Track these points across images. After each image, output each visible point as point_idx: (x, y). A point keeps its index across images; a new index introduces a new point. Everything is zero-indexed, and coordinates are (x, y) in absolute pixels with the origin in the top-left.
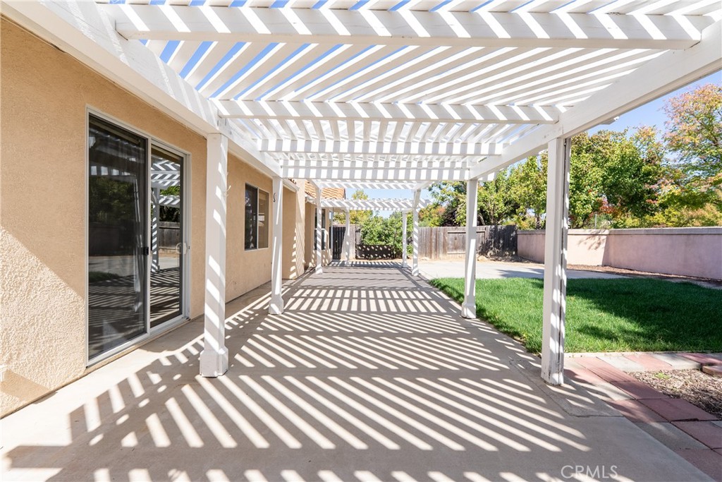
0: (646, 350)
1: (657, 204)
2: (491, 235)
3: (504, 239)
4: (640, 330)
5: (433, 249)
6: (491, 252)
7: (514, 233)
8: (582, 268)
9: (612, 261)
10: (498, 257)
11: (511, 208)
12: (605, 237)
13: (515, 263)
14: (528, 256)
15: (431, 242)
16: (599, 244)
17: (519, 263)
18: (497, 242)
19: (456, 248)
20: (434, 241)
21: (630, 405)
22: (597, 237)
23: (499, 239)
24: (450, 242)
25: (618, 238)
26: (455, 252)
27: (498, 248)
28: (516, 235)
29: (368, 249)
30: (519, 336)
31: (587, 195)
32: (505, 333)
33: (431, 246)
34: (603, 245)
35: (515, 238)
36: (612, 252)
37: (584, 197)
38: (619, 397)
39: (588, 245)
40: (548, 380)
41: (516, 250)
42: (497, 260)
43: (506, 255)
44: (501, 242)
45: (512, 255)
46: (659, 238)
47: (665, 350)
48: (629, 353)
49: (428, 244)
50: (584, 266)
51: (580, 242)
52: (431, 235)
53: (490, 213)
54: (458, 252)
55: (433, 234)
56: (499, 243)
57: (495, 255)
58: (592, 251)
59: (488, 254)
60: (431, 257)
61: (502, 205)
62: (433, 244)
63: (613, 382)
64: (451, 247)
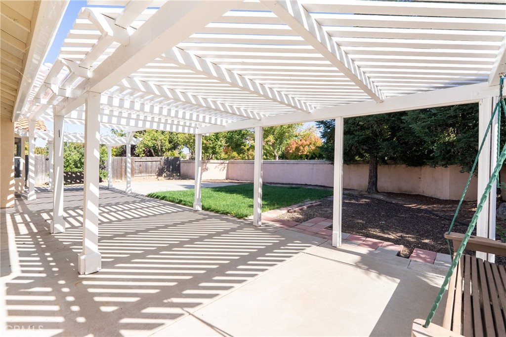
0: (273, 209)
1: (246, 148)
2: (164, 163)
3: (172, 166)
4: (265, 203)
5: (123, 173)
6: (165, 174)
7: (179, 162)
8: (218, 181)
9: (230, 177)
10: (169, 177)
11: (172, 146)
12: (226, 164)
13: (182, 180)
14: (187, 176)
15: (121, 168)
16: (224, 168)
17: (184, 180)
18: (168, 168)
19: (141, 172)
20: (124, 167)
21: (281, 226)
22: (223, 164)
23: (170, 166)
24: (137, 168)
25: (232, 165)
26: (140, 175)
27: (169, 171)
28: (180, 163)
29: (74, 175)
30: (230, 213)
31: (221, 142)
32: (222, 213)
33: (121, 171)
34: (226, 169)
35: (179, 165)
36: (230, 172)
37: (219, 143)
38: (277, 225)
39: (220, 168)
40: (257, 225)
41: (180, 173)
42: (169, 179)
43: (174, 176)
44: (171, 167)
45: (178, 176)
46: (249, 165)
47: (277, 208)
48: (270, 211)
49: (119, 170)
50: (218, 180)
51: (216, 167)
52: (121, 163)
53: (158, 148)
54: (143, 175)
55: (123, 162)
56: (170, 168)
57: (167, 176)
58: (221, 171)
59: (163, 175)
60: (121, 179)
61: (167, 143)
62: (123, 170)
63: (273, 221)
64: (137, 171)
